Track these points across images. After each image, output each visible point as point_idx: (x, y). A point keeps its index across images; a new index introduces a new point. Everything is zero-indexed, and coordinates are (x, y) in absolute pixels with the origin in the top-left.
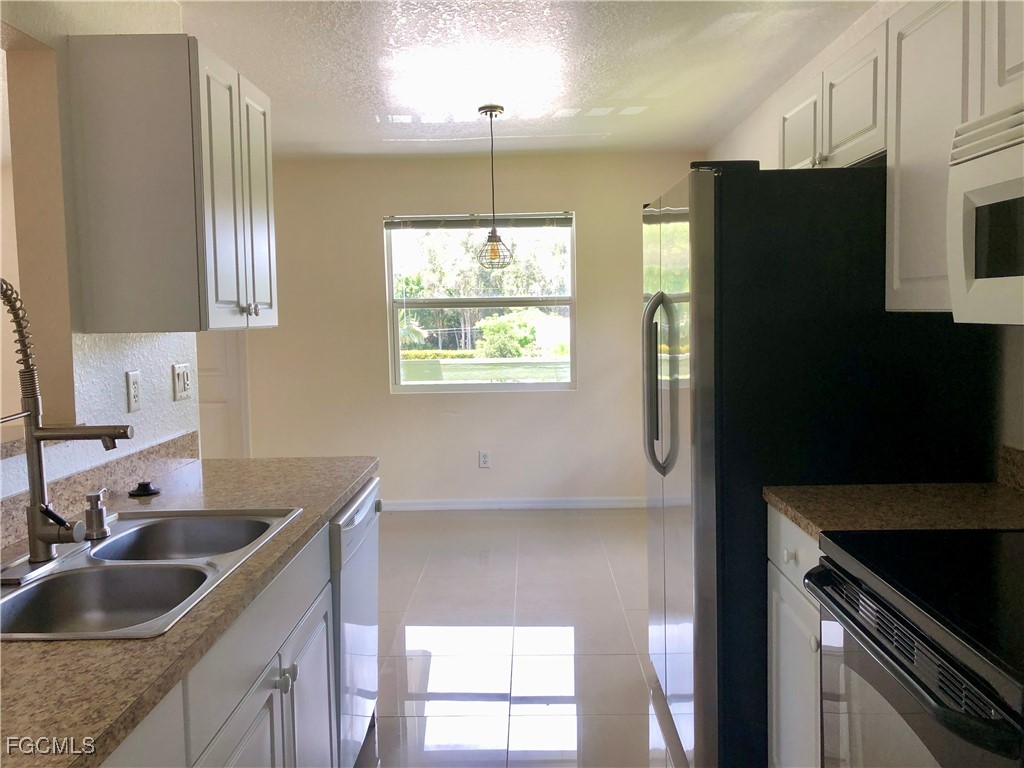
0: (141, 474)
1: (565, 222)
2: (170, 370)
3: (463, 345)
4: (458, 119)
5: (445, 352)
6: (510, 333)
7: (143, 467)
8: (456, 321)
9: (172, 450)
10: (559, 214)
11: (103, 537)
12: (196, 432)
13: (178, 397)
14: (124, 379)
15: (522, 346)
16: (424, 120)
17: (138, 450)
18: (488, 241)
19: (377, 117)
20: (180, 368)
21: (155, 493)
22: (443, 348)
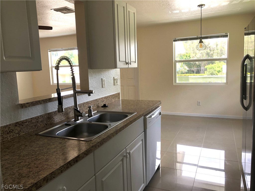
0: (105, 102)
1: (226, 36)
2: (113, 78)
3: (201, 72)
4: (192, 10)
5: (196, 74)
6: (215, 69)
7: (106, 100)
8: (199, 66)
9: (113, 97)
10: (224, 34)
11: (92, 116)
12: (120, 93)
13: (115, 84)
14: (101, 80)
15: (218, 73)
16: (183, 11)
17: (105, 96)
18: (199, 43)
19: (170, 12)
20: (116, 78)
21: (107, 107)
22: (196, 73)
